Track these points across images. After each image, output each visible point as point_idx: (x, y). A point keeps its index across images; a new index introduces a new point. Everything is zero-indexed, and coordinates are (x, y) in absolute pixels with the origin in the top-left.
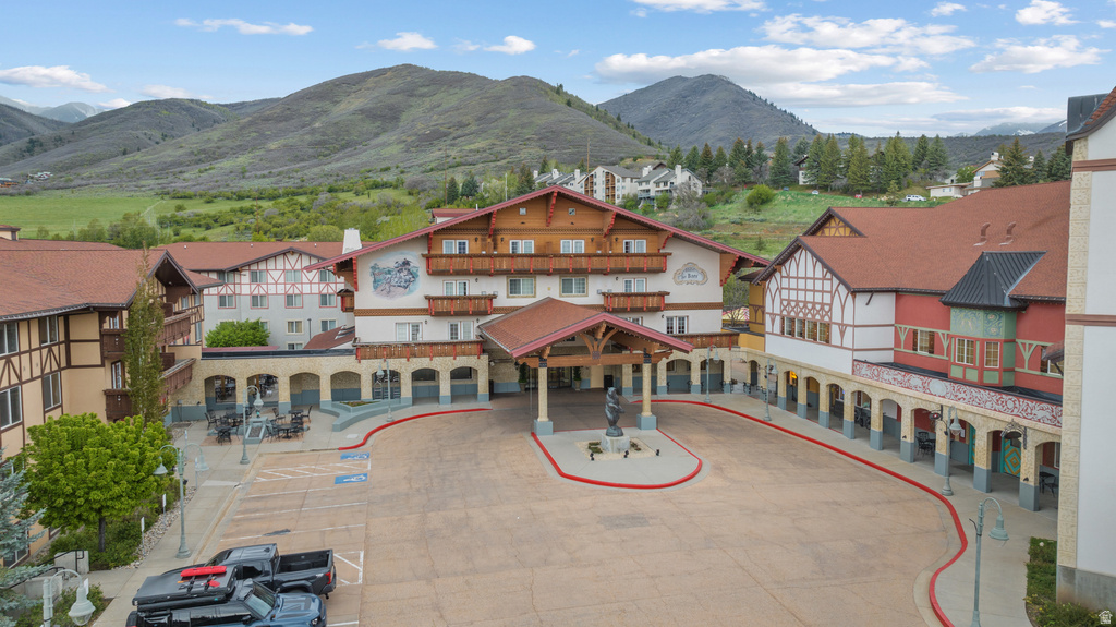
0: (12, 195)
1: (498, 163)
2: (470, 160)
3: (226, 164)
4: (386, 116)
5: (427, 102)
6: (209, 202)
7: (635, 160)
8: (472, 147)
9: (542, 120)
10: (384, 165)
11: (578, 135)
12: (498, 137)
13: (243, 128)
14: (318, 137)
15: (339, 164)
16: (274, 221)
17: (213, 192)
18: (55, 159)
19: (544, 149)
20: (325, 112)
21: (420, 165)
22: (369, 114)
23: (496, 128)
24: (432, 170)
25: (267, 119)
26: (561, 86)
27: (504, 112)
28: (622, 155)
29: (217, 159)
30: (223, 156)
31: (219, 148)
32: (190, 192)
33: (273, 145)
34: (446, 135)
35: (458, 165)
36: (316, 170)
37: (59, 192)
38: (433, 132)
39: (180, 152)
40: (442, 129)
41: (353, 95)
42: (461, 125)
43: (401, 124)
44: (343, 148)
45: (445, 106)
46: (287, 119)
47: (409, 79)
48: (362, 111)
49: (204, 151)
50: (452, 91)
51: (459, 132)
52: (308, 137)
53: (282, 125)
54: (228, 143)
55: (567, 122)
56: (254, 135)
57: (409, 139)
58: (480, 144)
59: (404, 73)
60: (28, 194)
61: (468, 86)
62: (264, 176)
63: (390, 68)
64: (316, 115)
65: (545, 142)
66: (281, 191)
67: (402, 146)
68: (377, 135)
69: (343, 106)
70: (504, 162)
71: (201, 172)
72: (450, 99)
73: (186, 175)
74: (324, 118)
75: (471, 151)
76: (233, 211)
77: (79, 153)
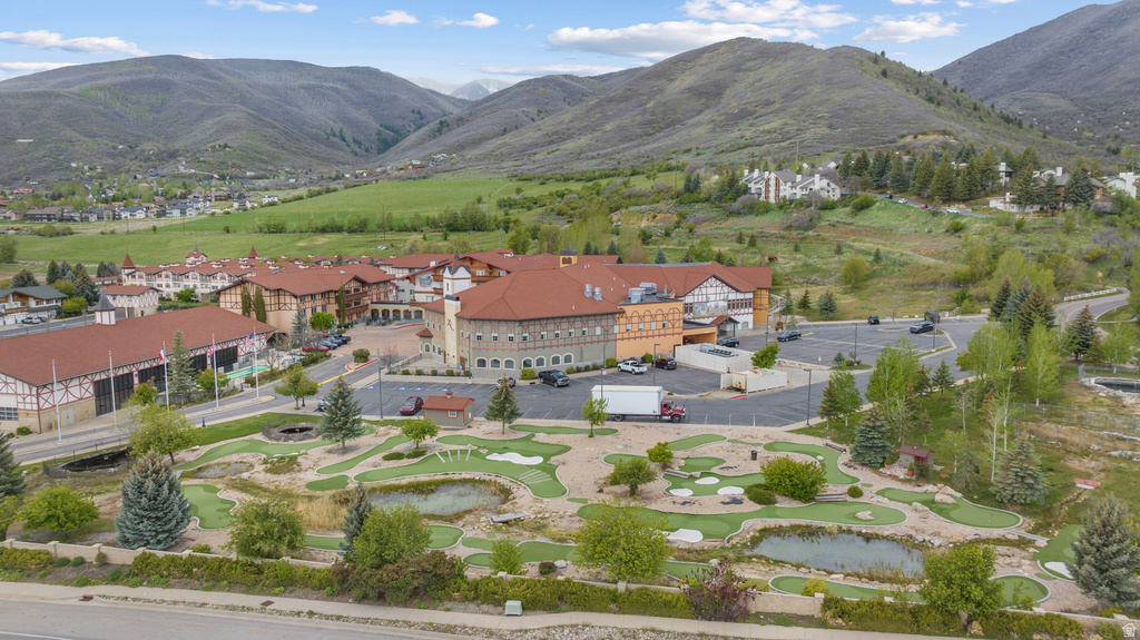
0: (414, 179)
1: (783, 144)
2: (758, 141)
3: (569, 145)
4: (710, 93)
5: (752, 76)
6: (543, 184)
7: (915, 137)
8: (767, 127)
9: (839, 96)
10: (687, 147)
11: (869, 112)
12: (793, 116)
13: (590, 109)
14: (648, 117)
15: (655, 145)
16: (572, 205)
17: (549, 174)
18: (454, 139)
19: (831, 127)
20: (661, 90)
21: (716, 147)
22: (695, 92)
23: (795, 106)
24: (722, 152)
25: (610, 101)
26: (883, 53)
27: (809, 88)
28: (904, 132)
29: (565, 140)
30: (570, 137)
31: (568, 129)
32: (531, 176)
33: (609, 127)
34: (751, 114)
35: (746, 146)
36: (634, 151)
37: (444, 175)
38: (741, 111)
39: (539, 133)
40: (750, 108)
41: (687, 72)
42: (768, 103)
43: (723, 100)
44: (668, 126)
45: (766, 80)
46: (626, 99)
47: (739, 53)
48: (689, 89)
49: (556, 133)
50: (777, 64)
51: (763, 111)
52: (639, 118)
53: (622, 105)
54: (577, 124)
55: (864, 97)
56: (598, 115)
57: (719, 119)
58: (775, 124)
59: (737, 47)
60: (424, 178)
61: (791, 58)
62: (593, 158)
63: (725, 43)
64: (652, 94)
65: (834, 121)
66: (597, 173)
67: (711, 126)
68: (700, 112)
69: (677, 83)
70: (788, 142)
71: (549, 153)
72: (771, 72)
73: (538, 157)
74: (658, 97)
75: (763, 132)
76: (551, 194)
77: (472, 133)
